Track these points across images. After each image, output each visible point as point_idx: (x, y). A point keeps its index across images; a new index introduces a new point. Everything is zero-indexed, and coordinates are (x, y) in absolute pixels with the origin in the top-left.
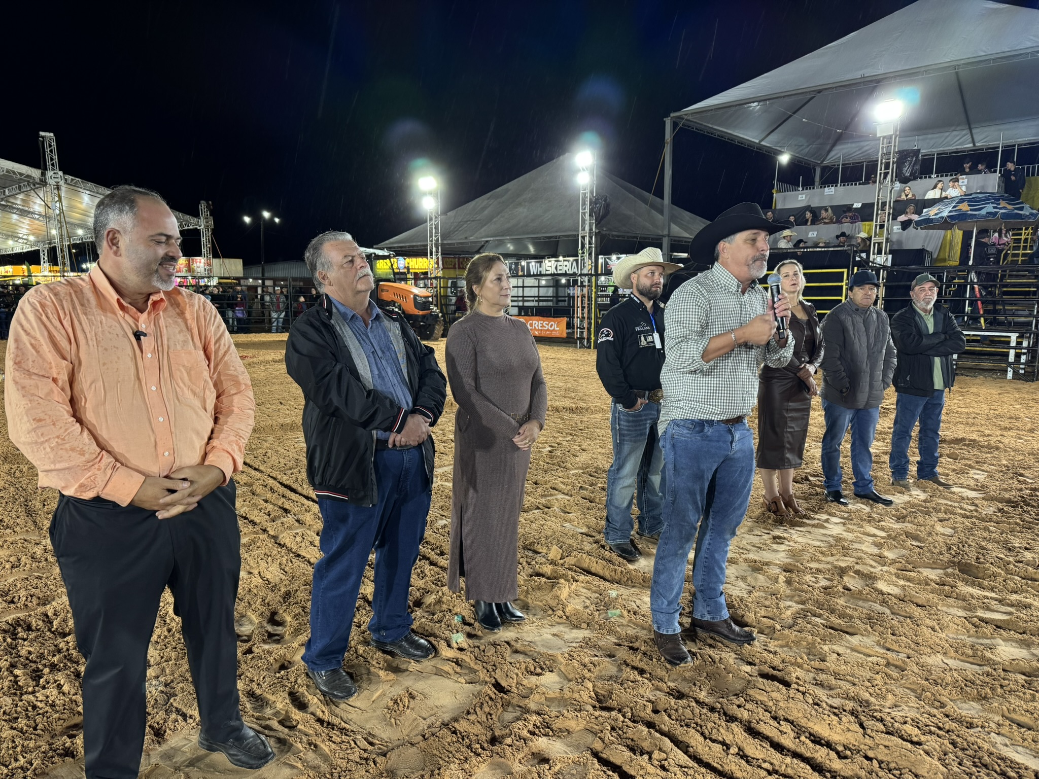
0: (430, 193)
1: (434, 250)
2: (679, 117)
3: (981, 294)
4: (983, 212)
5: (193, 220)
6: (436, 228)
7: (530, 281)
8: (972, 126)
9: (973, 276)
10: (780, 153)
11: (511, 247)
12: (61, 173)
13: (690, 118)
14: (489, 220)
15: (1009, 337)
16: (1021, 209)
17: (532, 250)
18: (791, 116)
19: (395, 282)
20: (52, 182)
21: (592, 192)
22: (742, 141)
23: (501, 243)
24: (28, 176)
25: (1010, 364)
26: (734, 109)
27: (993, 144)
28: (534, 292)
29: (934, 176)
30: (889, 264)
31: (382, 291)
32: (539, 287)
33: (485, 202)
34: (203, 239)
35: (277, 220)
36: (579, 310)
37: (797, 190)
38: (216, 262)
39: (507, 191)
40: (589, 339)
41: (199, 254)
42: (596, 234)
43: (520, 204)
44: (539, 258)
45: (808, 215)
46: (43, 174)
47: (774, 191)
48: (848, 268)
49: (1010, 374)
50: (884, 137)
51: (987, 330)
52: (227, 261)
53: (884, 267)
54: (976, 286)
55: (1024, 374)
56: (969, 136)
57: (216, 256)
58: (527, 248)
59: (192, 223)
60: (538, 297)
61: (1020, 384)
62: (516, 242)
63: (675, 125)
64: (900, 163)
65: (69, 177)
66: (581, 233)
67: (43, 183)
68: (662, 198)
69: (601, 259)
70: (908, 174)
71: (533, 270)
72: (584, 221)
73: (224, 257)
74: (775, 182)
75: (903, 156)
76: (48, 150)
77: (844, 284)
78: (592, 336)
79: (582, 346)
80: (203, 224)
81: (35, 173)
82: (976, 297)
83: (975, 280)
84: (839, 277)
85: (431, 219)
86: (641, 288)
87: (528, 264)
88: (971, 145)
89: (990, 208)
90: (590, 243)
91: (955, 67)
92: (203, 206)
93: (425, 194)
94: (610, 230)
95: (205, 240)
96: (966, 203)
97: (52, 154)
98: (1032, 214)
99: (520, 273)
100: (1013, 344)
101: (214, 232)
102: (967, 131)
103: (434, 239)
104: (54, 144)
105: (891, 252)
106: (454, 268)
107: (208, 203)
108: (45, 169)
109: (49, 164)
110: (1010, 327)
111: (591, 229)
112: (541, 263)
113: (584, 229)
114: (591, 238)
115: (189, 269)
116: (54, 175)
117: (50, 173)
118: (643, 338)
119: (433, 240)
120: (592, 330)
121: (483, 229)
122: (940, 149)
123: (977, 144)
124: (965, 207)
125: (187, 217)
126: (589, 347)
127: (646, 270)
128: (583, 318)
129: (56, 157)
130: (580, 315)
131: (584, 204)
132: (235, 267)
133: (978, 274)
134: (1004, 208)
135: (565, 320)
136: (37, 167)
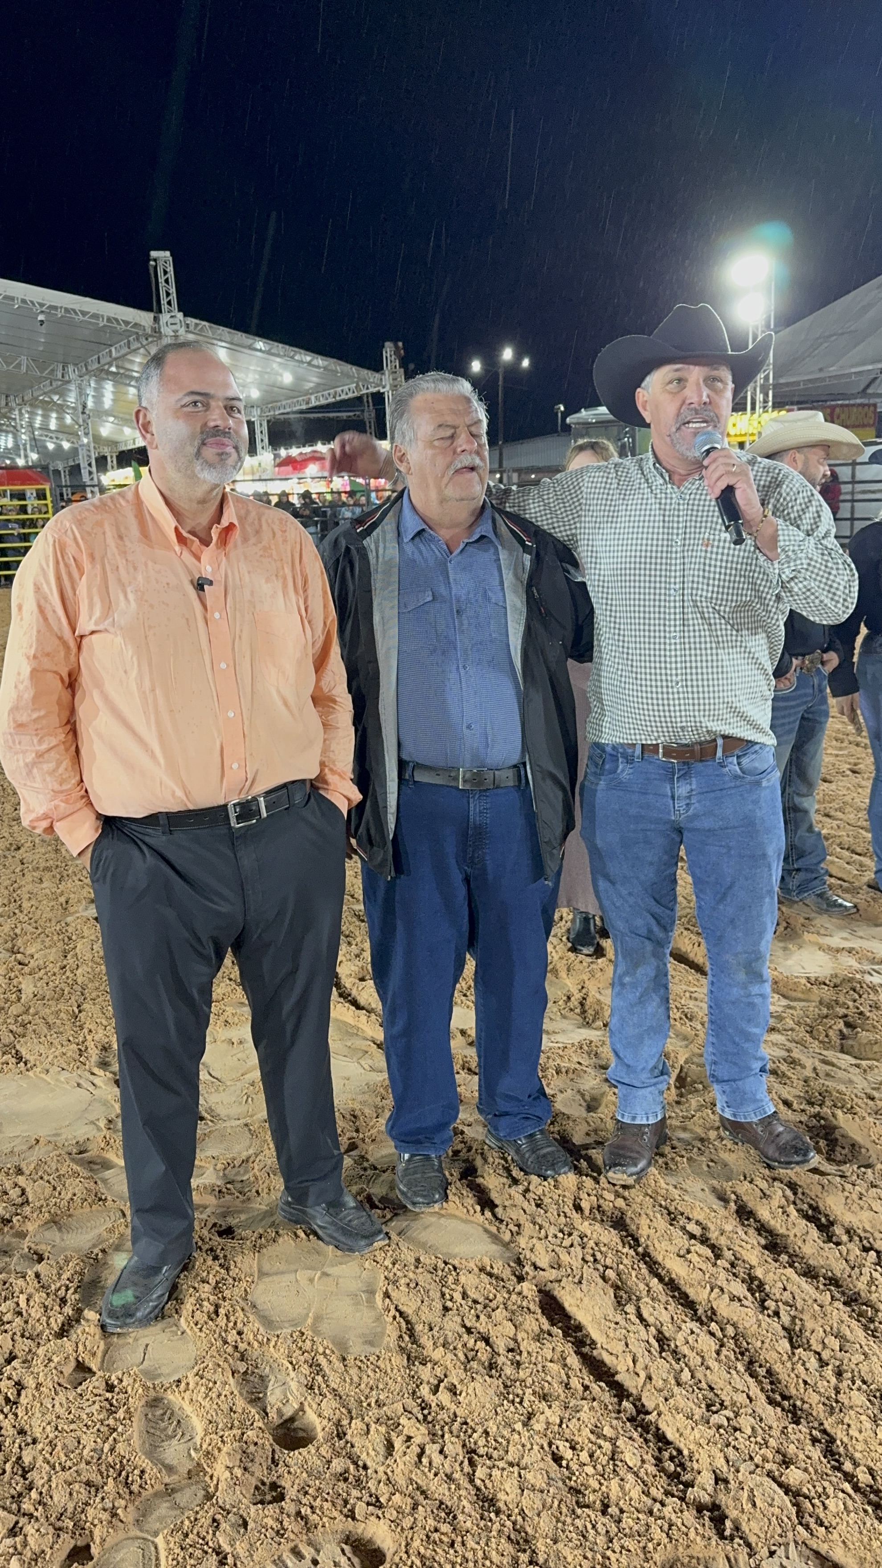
0: (755, 288)
1: (760, 397)
5: (374, 378)
12: (180, 315)
14: (874, 329)
20: (167, 331)
24: (137, 325)
35: (525, 362)
46: (156, 319)
59: (373, 383)
65: (192, 321)
67: (157, 332)
76: (161, 280)
80: (390, 382)
81: (144, 318)
92: (389, 351)
93: (744, 290)
97: (167, 284)
104: (171, 269)
107: (396, 347)
108: (158, 310)
109: (164, 301)
116: (172, 321)
117: (165, 317)
125: (365, 372)
129: (173, 290)
136: (149, 309)
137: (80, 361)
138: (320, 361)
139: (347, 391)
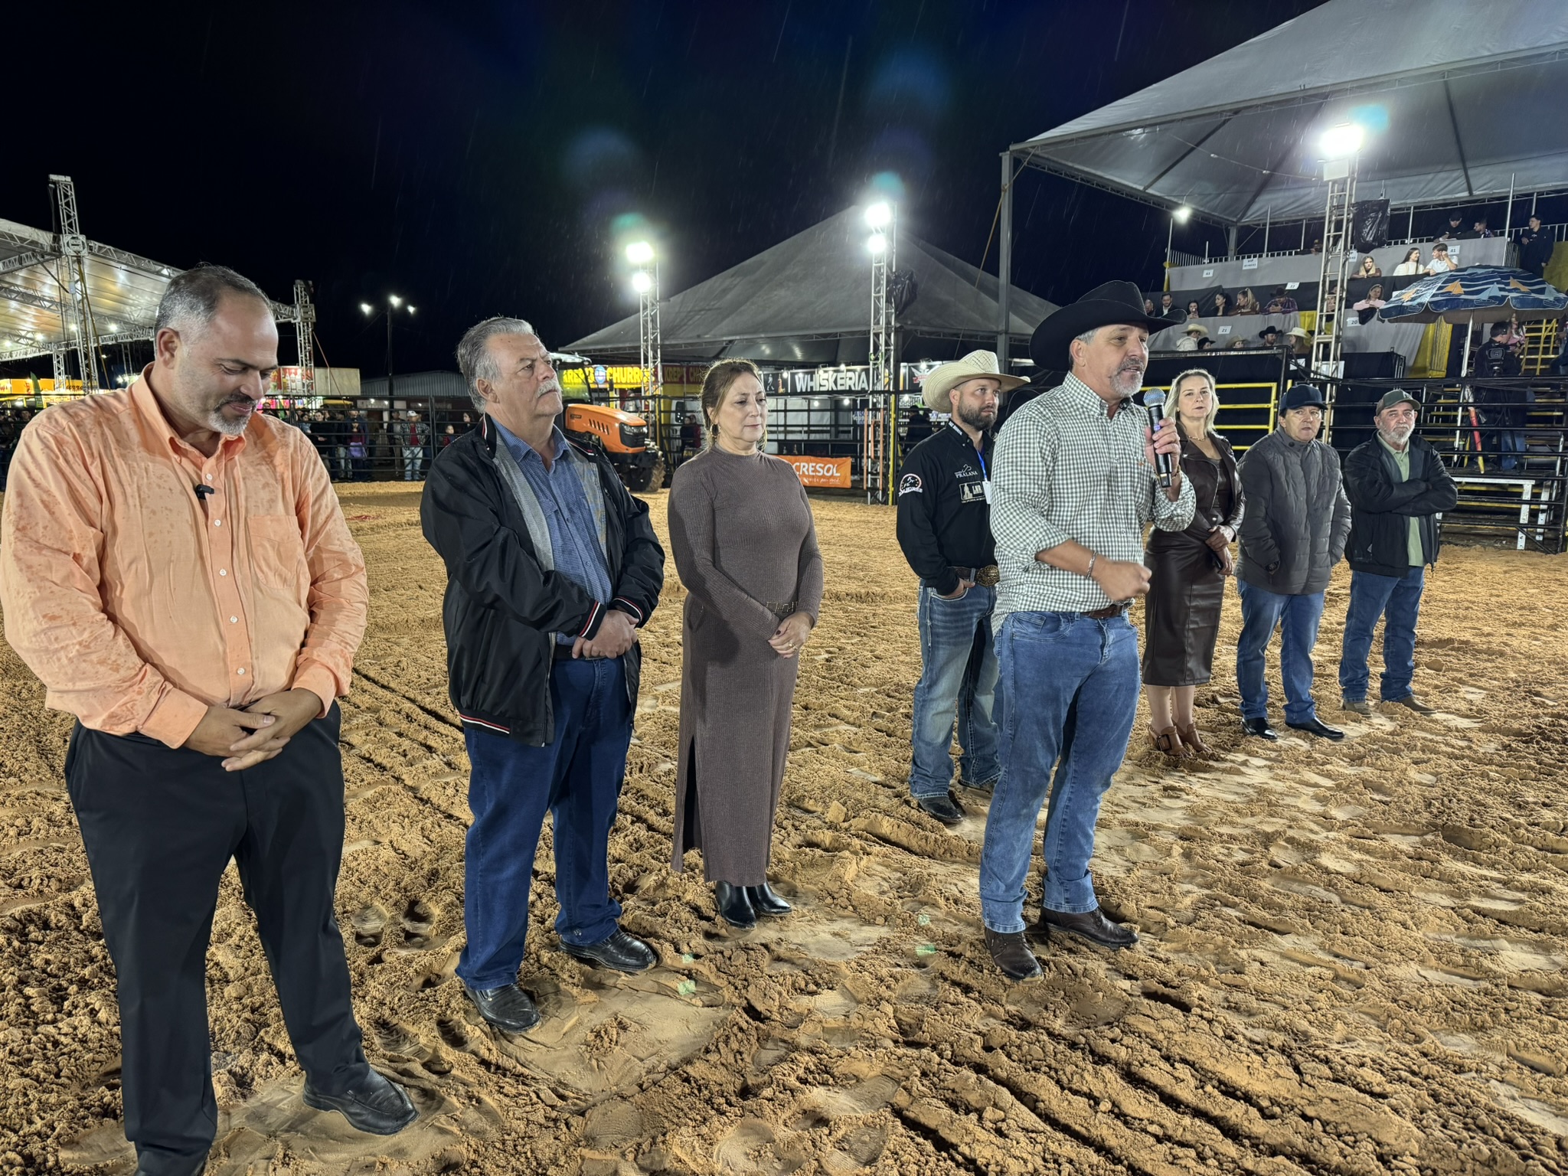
0: (644, 268)
1: (650, 354)
2: (1023, 151)
3: (1479, 421)
4: (1484, 296)
5: (285, 310)
6: (653, 321)
7: (795, 402)
8: (1468, 164)
9: (1468, 395)
10: (1176, 206)
11: (766, 350)
12: (82, 238)
13: (1039, 152)
14: (735, 307)
15: (1521, 486)
16: (1542, 291)
17: (798, 354)
18: (1192, 149)
19: (591, 403)
20: (69, 251)
21: (890, 267)
22: (1120, 188)
23: (751, 344)
24: (33, 243)
25: (1522, 527)
26: (1106, 138)
27: (1499, 191)
28: (802, 418)
29: (1409, 241)
30: (1340, 376)
31: (572, 416)
32: (809, 411)
33: (727, 282)
34: (300, 339)
35: (411, 309)
36: (871, 445)
37: (1199, 263)
38: (319, 373)
39: (762, 263)
40: (885, 491)
41: (294, 361)
42: (897, 331)
43: (781, 285)
44: (810, 366)
45: (1220, 300)
46: (56, 240)
47: (1167, 264)
48: (1276, 380)
49: (1521, 543)
50: (1334, 182)
51: (1486, 475)
52: (336, 371)
53: (1333, 380)
54: (1471, 409)
55: (1542, 542)
56: (1462, 180)
57: (319, 363)
58: (791, 352)
59: (283, 314)
60: (809, 426)
61: (1536, 557)
62: (774, 341)
63: (1016, 162)
64: (1358, 222)
65: (96, 244)
66: (873, 329)
67: (56, 252)
68: (996, 274)
69: (904, 368)
70: (1370, 238)
71: (800, 386)
72: (877, 310)
73: (332, 365)
74: (1169, 251)
75: (1363, 210)
76: (62, 202)
77: (1271, 405)
78: (890, 485)
79: (875, 501)
80: (301, 315)
81: (44, 238)
82: (1471, 424)
83: (1471, 400)
84: (1264, 395)
85: (645, 308)
86: (964, 412)
87: (793, 375)
88: (1466, 194)
89: (1494, 290)
90: (887, 344)
91: (1442, 74)
92: (299, 287)
93: (636, 269)
94: (917, 324)
95: (303, 340)
96: (1458, 283)
97: (68, 208)
98: (1558, 300)
99: (781, 390)
100: (1527, 496)
101: (316, 327)
102: (1460, 173)
103: (651, 337)
104: (72, 193)
105: (1343, 357)
106: (681, 382)
107: (307, 284)
108: (58, 231)
109: (64, 223)
110: (1521, 471)
111: (888, 323)
112: (812, 374)
113: (877, 323)
114: (888, 335)
115: (280, 385)
116: (73, 242)
117: (66, 238)
118: (966, 489)
119: (648, 340)
120: (890, 476)
121: (725, 323)
122: (1419, 200)
123: (1475, 193)
124: (1456, 288)
126: (886, 503)
127: (972, 386)
128: (876, 457)
129: (74, 213)
130: (871, 453)
131: (878, 284)
132: (348, 381)
133: (1476, 391)
134: (1516, 290)
135: (849, 461)
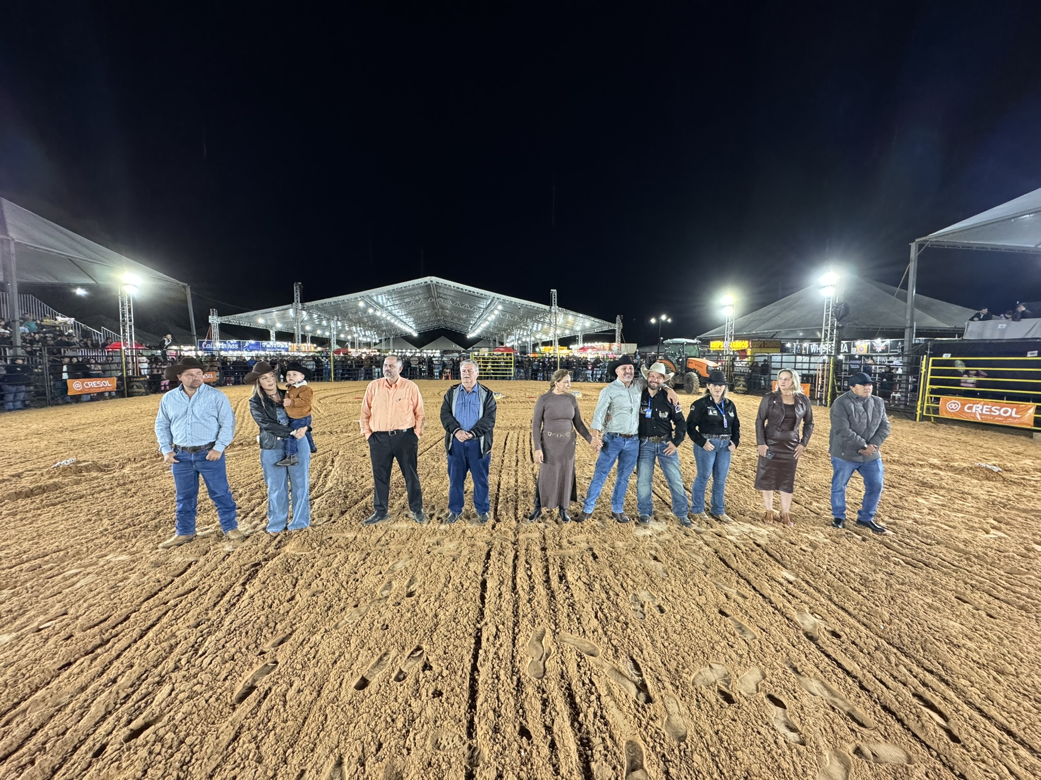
0: (729, 306)
1: (729, 338)
2: (927, 240)
12: (557, 307)
19: (699, 358)
20: (553, 311)
21: (835, 301)
24: (545, 309)
31: (689, 363)
34: (617, 334)
36: (820, 379)
38: (623, 345)
41: (615, 341)
42: (838, 328)
46: (550, 308)
52: (629, 345)
57: (622, 342)
59: (612, 326)
65: (560, 308)
66: (824, 328)
67: (550, 312)
73: (628, 342)
76: (553, 297)
78: (829, 398)
79: (821, 404)
80: (618, 327)
81: (547, 308)
85: (729, 322)
87: (810, 346)
92: (618, 317)
93: (725, 307)
97: (555, 299)
99: (803, 352)
101: (622, 331)
104: (556, 294)
107: (621, 316)
108: (551, 305)
109: (553, 303)
111: (833, 325)
112: (819, 344)
113: (827, 325)
114: (832, 330)
115: (610, 349)
116: (555, 308)
117: (553, 307)
119: (728, 333)
125: (610, 323)
128: (823, 384)
131: (828, 308)
132: (632, 347)
136: (548, 305)
137: (531, 318)
138: (597, 320)
139: (605, 328)
